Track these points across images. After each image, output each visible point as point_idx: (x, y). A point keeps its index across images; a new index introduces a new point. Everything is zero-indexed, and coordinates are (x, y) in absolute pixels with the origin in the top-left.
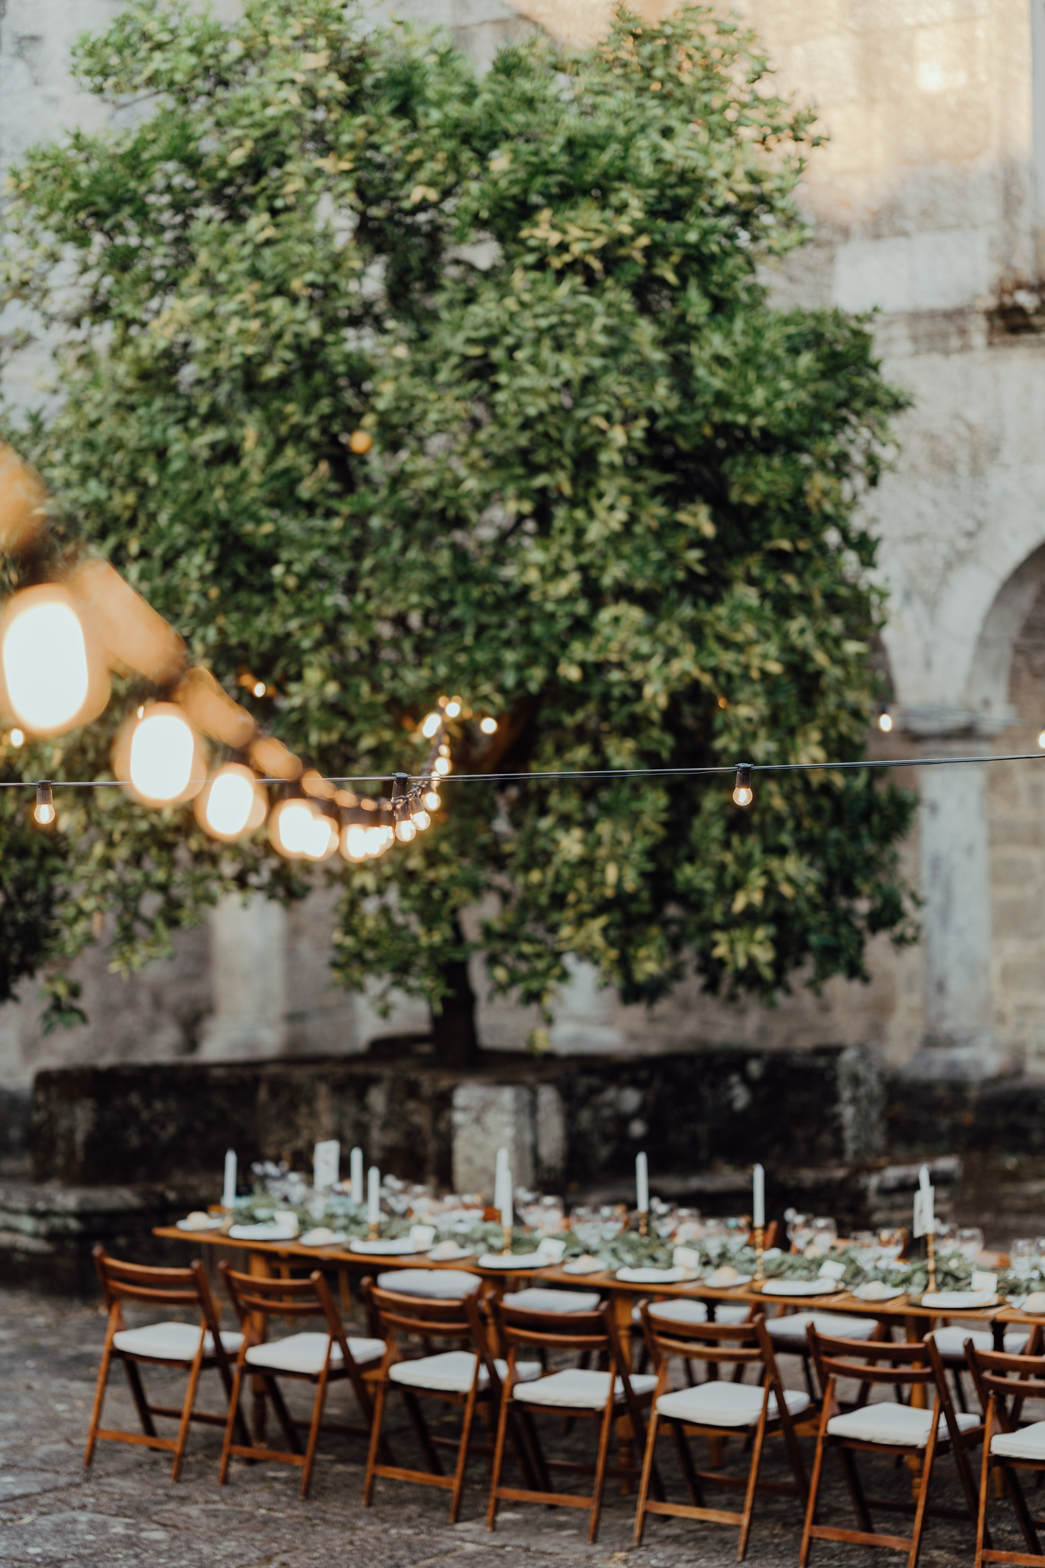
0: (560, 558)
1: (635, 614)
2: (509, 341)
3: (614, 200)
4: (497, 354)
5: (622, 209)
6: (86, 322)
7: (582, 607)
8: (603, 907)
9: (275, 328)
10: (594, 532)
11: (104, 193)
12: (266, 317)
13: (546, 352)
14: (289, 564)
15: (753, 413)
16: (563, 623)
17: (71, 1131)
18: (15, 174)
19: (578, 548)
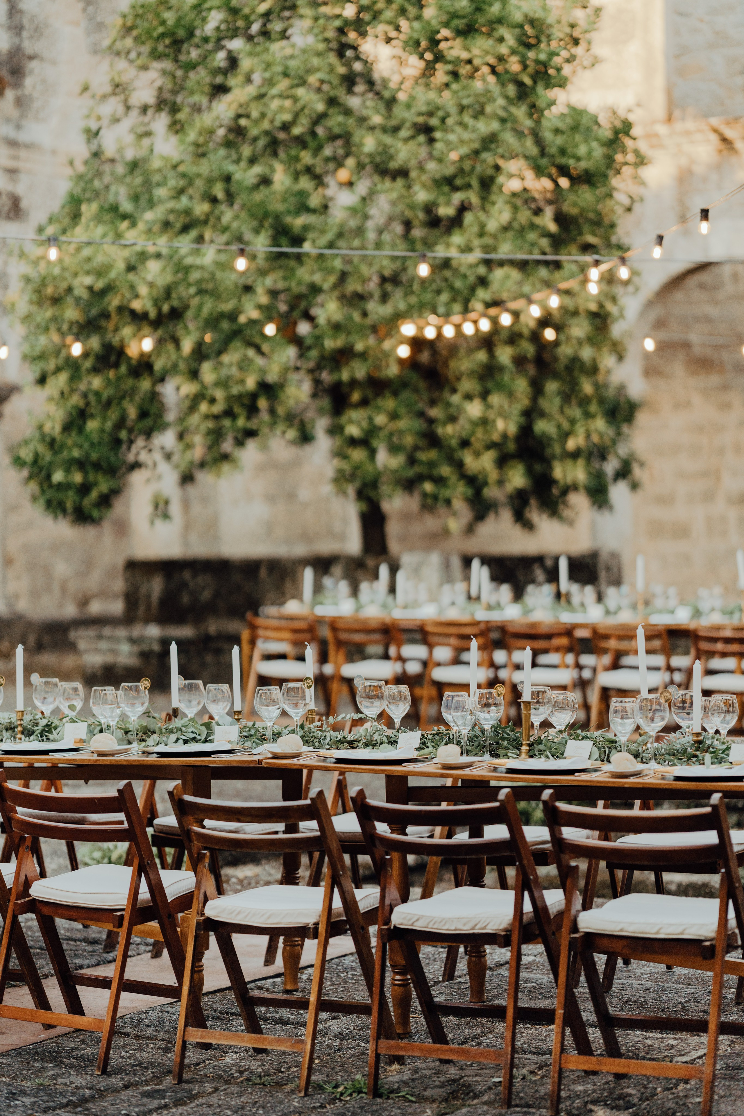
0: (469, 241)
1: (515, 274)
2: (440, 113)
3: (496, 35)
4: (434, 122)
5: (501, 40)
6: (150, 112)
7: (482, 270)
8: (491, 446)
9: (299, 105)
10: (492, 225)
11: (183, 26)
12: (295, 99)
13: (467, 118)
14: (314, 241)
15: (578, 159)
16: (472, 279)
17: (149, 596)
18: (124, 16)
19: (482, 234)
